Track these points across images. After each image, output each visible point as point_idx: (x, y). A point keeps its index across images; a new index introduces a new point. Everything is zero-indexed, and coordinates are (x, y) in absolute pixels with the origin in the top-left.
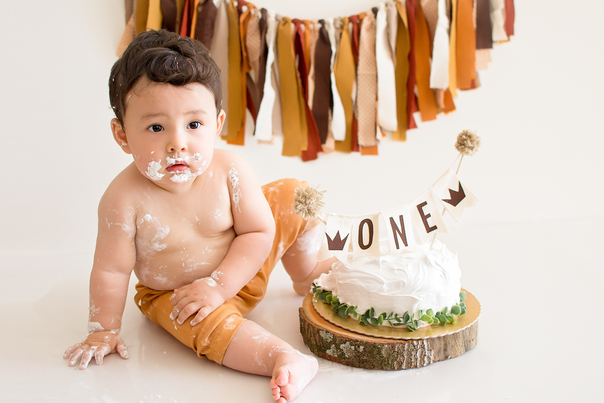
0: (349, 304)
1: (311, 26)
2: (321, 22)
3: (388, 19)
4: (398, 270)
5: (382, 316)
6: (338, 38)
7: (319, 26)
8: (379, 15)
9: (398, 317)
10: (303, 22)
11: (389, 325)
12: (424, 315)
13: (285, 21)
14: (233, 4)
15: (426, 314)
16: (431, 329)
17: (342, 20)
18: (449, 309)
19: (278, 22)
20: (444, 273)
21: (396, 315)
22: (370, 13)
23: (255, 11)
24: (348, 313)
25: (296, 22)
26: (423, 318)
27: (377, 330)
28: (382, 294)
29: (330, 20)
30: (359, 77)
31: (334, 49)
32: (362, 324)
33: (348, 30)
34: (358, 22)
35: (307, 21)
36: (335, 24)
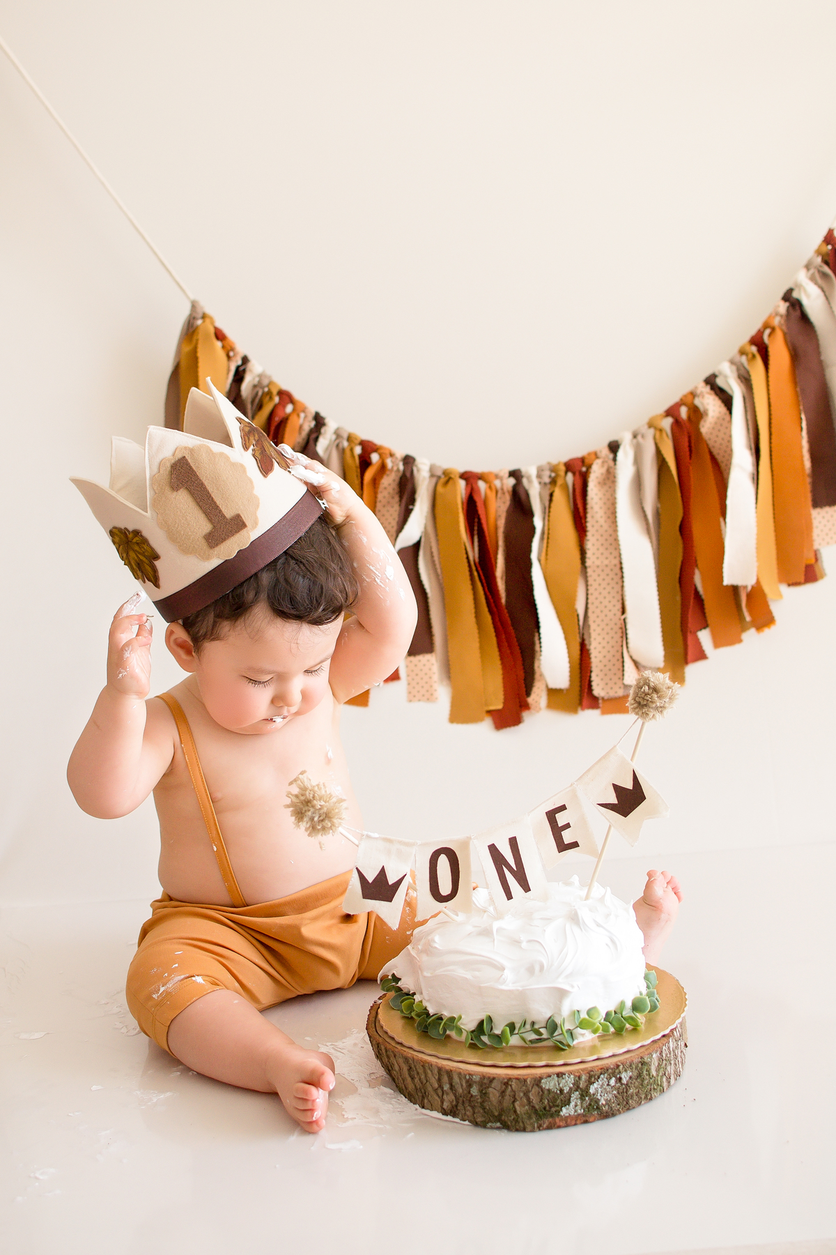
0: (446, 1014)
1: (497, 483)
2: (515, 474)
3: (637, 461)
4: (530, 941)
5: (508, 1029)
6: (547, 504)
7: (512, 481)
8: (620, 454)
9: (536, 1027)
10: (480, 477)
11: (521, 1043)
12: (584, 1019)
13: (446, 478)
14: (352, 450)
15: (587, 1017)
16: (599, 1043)
17: (553, 469)
18: (629, 1004)
19: (434, 480)
20: (612, 941)
21: (533, 1023)
22: (605, 452)
23: (393, 462)
24: (445, 1031)
25: (468, 477)
26: (583, 1024)
27: (501, 1055)
28: (503, 987)
29: (530, 470)
30: (590, 571)
31: (538, 522)
32: (473, 1046)
33: (565, 486)
34: (584, 469)
35: (490, 473)
36: (539, 476)
